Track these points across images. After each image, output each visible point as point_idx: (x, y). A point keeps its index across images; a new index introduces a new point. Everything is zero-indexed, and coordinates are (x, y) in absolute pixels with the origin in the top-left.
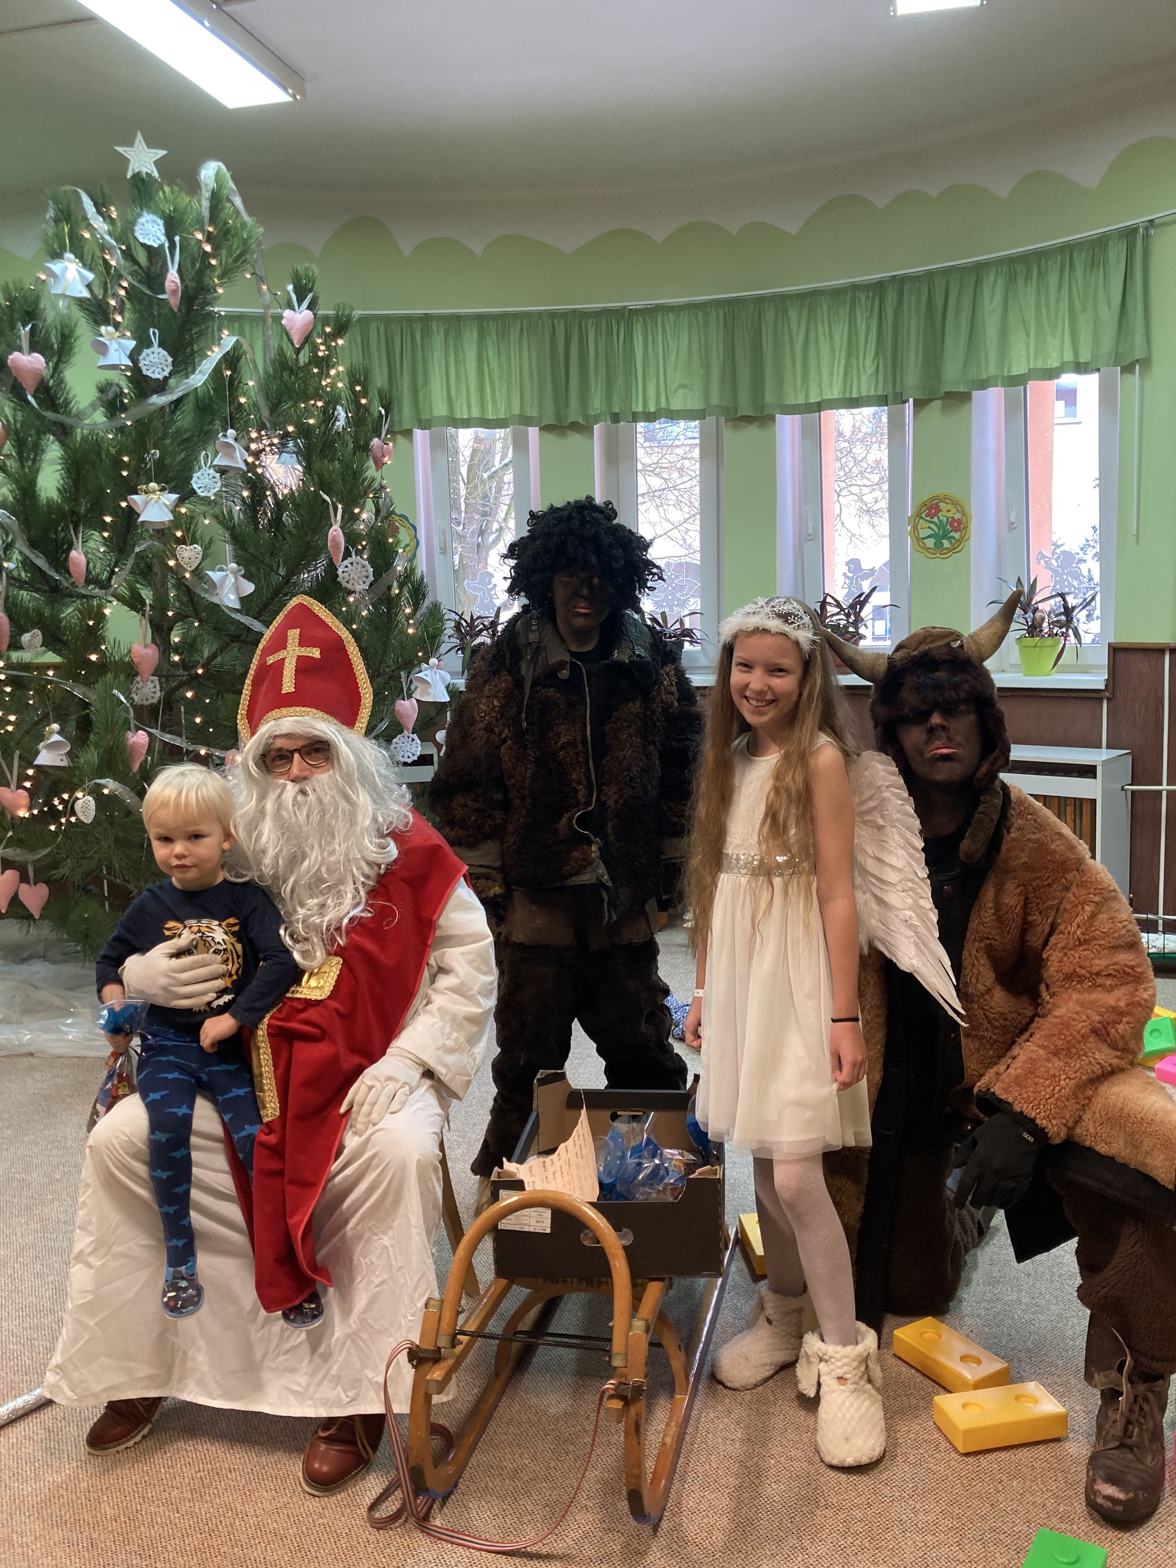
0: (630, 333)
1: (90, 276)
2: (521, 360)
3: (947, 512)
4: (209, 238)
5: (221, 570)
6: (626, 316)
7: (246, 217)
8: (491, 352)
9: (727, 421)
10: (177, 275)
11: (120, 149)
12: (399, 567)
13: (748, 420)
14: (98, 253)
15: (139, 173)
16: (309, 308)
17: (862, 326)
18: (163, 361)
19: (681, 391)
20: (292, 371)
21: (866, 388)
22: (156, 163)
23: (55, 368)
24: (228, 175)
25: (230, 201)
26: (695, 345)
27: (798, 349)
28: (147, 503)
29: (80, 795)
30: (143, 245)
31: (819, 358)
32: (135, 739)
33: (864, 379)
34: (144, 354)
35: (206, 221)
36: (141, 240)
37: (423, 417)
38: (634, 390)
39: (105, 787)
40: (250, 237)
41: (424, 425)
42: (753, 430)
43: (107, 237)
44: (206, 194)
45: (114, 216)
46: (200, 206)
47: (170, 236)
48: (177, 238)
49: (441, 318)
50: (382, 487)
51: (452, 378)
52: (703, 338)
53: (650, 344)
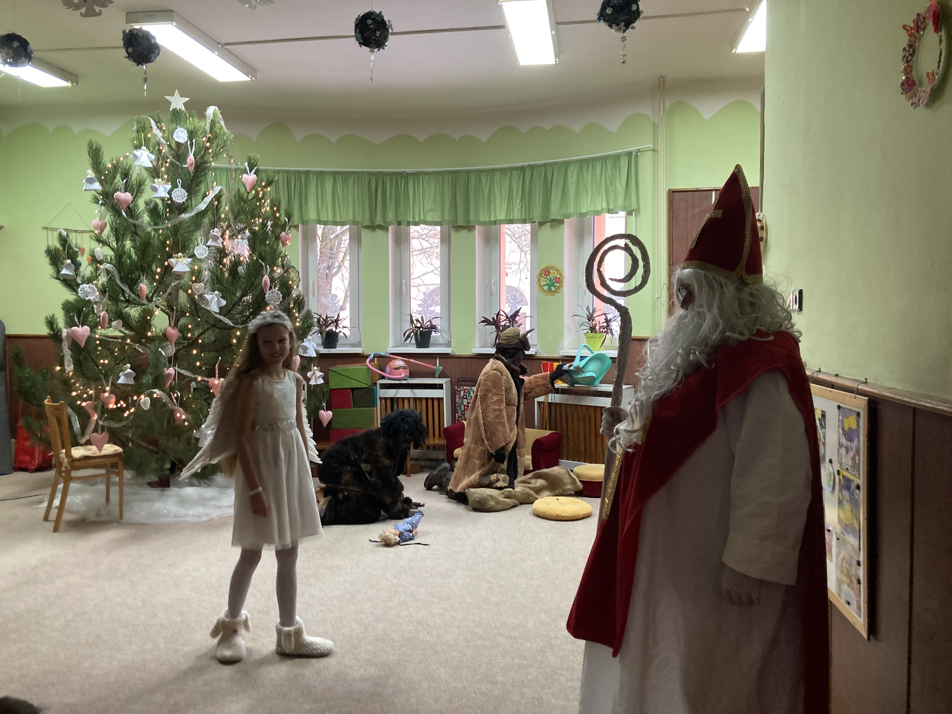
0: (407, 184)
1: (153, 157)
2: (354, 192)
3: (553, 274)
4: (209, 140)
5: (211, 294)
6: (405, 176)
7: (226, 131)
8: (339, 188)
9: (453, 227)
10: (193, 157)
11: (167, 97)
12: (294, 294)
13: (463, 227)
14: (157, 147)
15: (175, 109)
16: (255, 173)
17: (515, 187)
18: (183, 194)
19: (431, 212)
20: (245, 202)
21: (517, 215)
22: (184, 104)
23: (135, 199)
24: (219, 112)
25: (219, 123)
26: (438, 192)
27: (486, 195)
28: (177, 263)
29: (142, 397)
30: (177, 142)
31: (495, 200)
32: (168, 372)
33: (515, 211)
34: (174, 191)
35: (208, 132)
36: (176, 140)
37: (304, 219)
38: (408, 211)
39: (155, 393)
41: (305, 223)
42: (464, 232)
43: (162, 140)
44: (209, 121)
45: (164, 128)
46: (206, 125)
47: (190, 139)
48: (194, 141)
49: (314, 172)
50: (285, 256)
51: (320, 201)
52: (441, 188)
53: (416, 190)
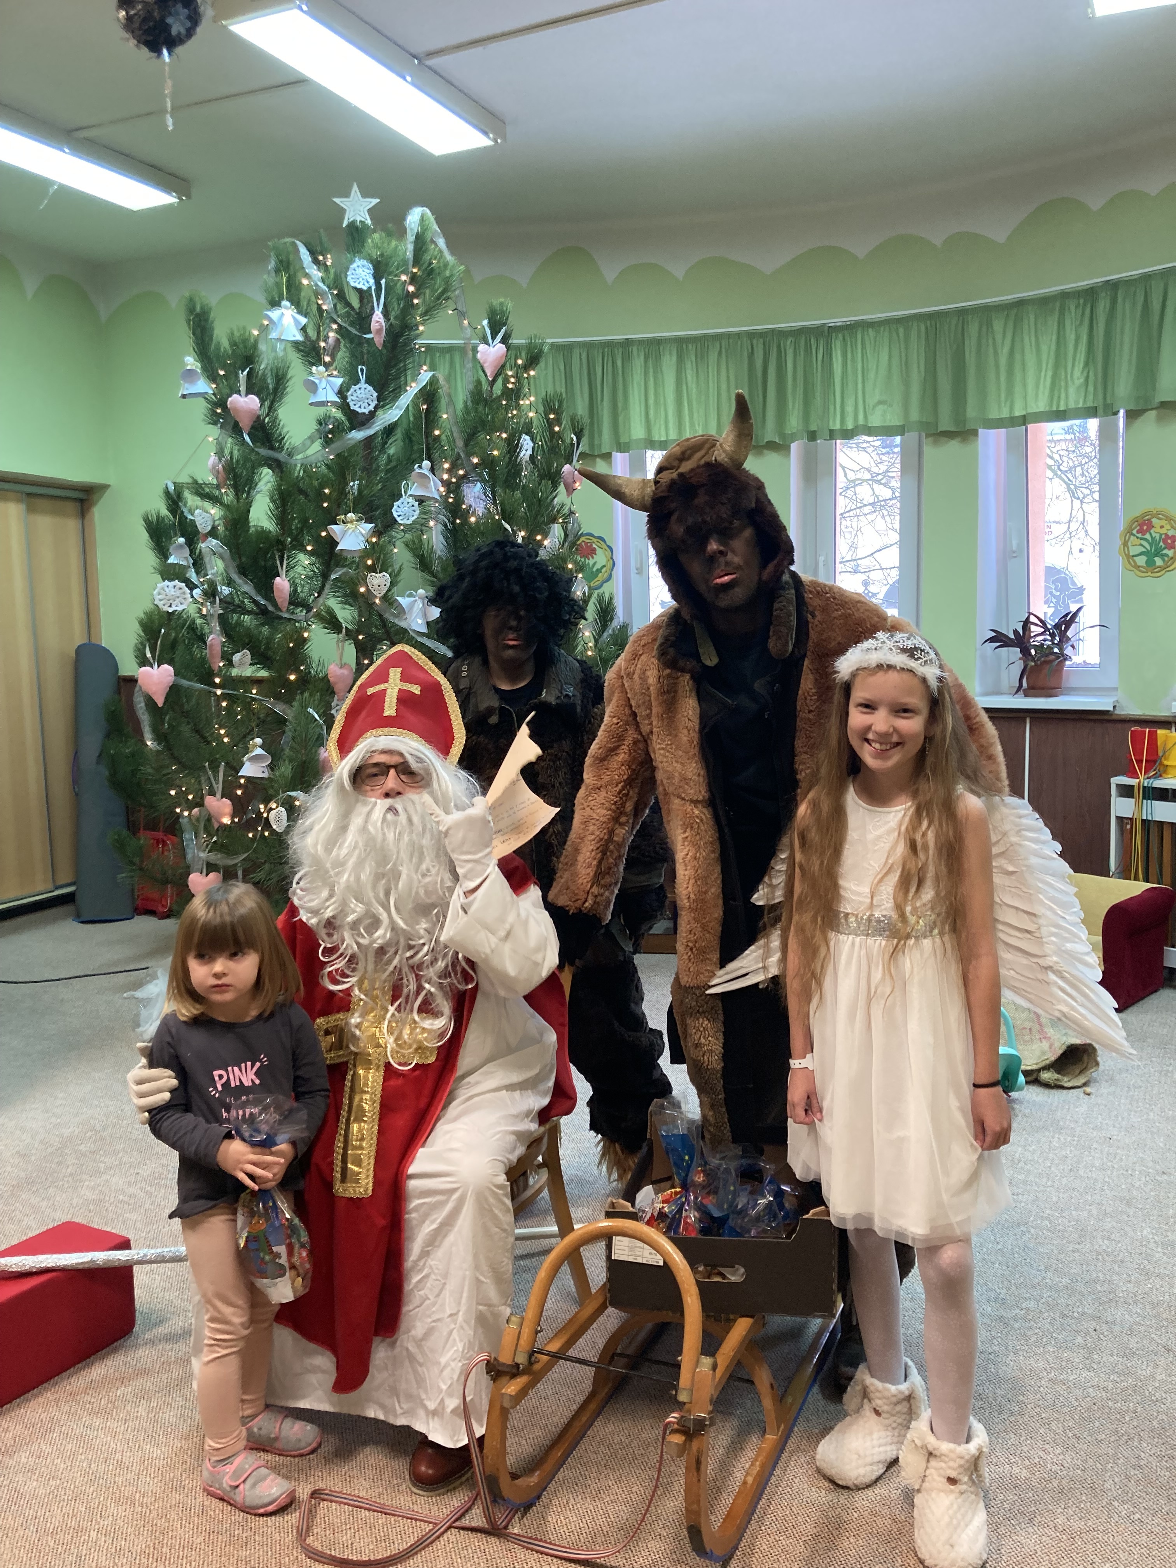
0: (829, 350)
1: (303, 320)
3: (1160, 528)
4: (413, 279)
5: (410, 595)
6: (825, 333)
7: (449, 257)
8: (690, 374)
9: (927, 436)
10: (381, 316)
11: (337, 200)
13: (949, 435)
14: (313, 299)
15: (353, 222)
16: (504, 341)
17: (1071, 337)
18: (369, 397)
19: (880, 407)
20: (486, 403)
21: (1073, 398)
22: (370, 211)
23: (271, 407)
24: (432, 218)
25: (433, 242)
26: (895, 362)
27: (1003, 360)
28: (345, 533)
29: (274, 805)
30: (355, 288)
31: (1024, 370)
33: (1072, 390)
34: (352, 390)
35: (411, 263)
36: (353, 284)
37: (622, 441)
38: (832, 408)
40: (452, 276)
41: (623, 447)
42: (954, 445)
44: (411, 238)
45: (329, 263)
46: (405, 249)
47: (377, 278)
48: (383, 282)
49: (640, 342)
50: (572, 513)
51: (651, 402)
52: (903, 354)
53: (849, 362)
